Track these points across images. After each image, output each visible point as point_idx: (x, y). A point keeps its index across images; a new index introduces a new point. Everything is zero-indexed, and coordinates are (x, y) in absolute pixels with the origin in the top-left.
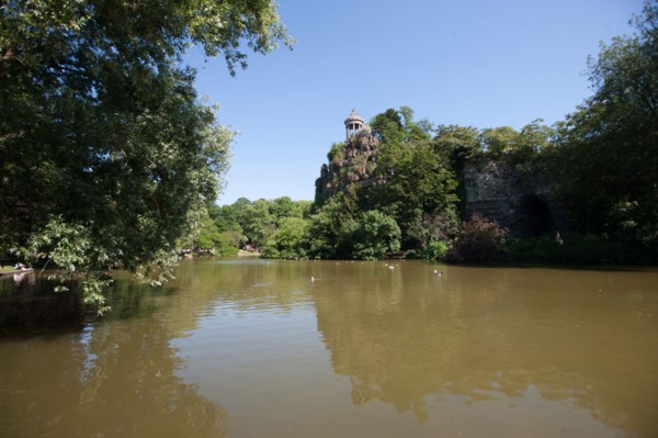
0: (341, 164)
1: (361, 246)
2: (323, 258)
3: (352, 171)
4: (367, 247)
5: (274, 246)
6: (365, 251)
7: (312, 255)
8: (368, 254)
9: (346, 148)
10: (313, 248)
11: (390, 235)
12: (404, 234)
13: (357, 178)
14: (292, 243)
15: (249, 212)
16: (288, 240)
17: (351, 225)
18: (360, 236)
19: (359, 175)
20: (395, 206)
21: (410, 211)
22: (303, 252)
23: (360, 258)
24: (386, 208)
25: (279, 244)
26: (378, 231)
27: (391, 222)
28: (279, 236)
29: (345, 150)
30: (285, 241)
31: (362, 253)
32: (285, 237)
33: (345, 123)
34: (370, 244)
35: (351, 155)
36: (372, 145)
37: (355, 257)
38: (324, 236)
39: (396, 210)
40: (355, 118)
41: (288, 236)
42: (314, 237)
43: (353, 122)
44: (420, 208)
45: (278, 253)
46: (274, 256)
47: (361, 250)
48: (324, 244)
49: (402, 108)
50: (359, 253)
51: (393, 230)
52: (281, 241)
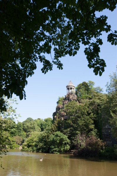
0: (61, 107)
1: (53, 147)
2: (42, 152)
3: (63, 111)
4: (55, 148)
5: (26, 145)
6: (54, 149)
7: (38, 151)
8: (56, 151)
10: (38, 147)
11: (63, 143)
14: (34, 144)
15: (28, 126)
16: (32, 142)
17: (52, 137)
18: (53, 142)
20: (69, 130)
21: (74, 132)
22: (35, 148)
23: (52, 153)
24: (65, 131)
25: (28, 144)
26: (59, 141)
27: (65, 137)
28: (29, 140)
29: (63, 100)
30: (31, 143)
31: (53, 150)
32: (31, 141)
33: (67, 87)
34: (56, 146)
35: (65, 103)
36: (74, 99)
37: (50, 152)
38: (44, 141)
39: (69, 131)
40: (70, 85)
41: (32, 140)
42: (40, 142)
43: (70, 87)
44: (79, 131)
45: (28, 148)
46: (25, 150)
47: (53, 149)
48: (43, 145)
49: (89, 81)
50: (52, 150)
51: (65, 141)
52: (29, 143)
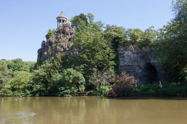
0: (53, 42)
1: (63, 88)
2: (40, 95)
3: (60, 46)
4: (67, 89)
5: (9, 89)
6: (65, 91)
7: (34, 94)
8: (67, 93)
9: (57, 32)
10: (35, 89)
11: (79, 82)
12: (87, 82)
13: (62, 50)
14: (21, 87)
16: (19, 85)
17: (57, 77)
18: (62, 83)
19: (64, 49)
20: (82, 66)
21: (90, 69)
22: (28, 92)
23: (62, 96)
24: (77, 68)
25: (12, 87)
26: (72, 80)
27: (80, 75)
28: (13, 82)
29: (56, 33)
30: (17, 86)
31: (64, 93)
32: (17, 83)
33: (57, 19)
34: (68, 87)
35: (59, 37)
36: (71, 32)
37: (59, 95)
38: (42, 83)
39: (83, 68)
40: (63, 16)
41: (19, 82)
42: (35, 83)
43: (62, 19)
44: (96, 68)
45: (12, 93)
46: (9, 95)
47: (63, 91)
48: (41, 87)
49: (88, 14)
50: (62, 93)
51: (81, 80)
52: (14, 85)
